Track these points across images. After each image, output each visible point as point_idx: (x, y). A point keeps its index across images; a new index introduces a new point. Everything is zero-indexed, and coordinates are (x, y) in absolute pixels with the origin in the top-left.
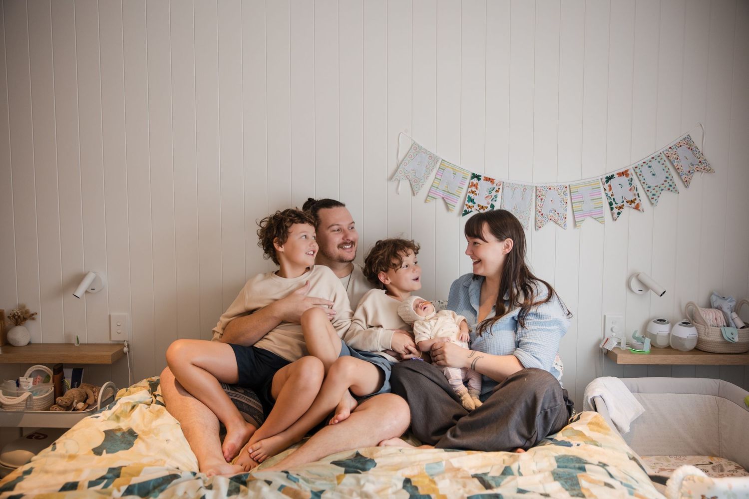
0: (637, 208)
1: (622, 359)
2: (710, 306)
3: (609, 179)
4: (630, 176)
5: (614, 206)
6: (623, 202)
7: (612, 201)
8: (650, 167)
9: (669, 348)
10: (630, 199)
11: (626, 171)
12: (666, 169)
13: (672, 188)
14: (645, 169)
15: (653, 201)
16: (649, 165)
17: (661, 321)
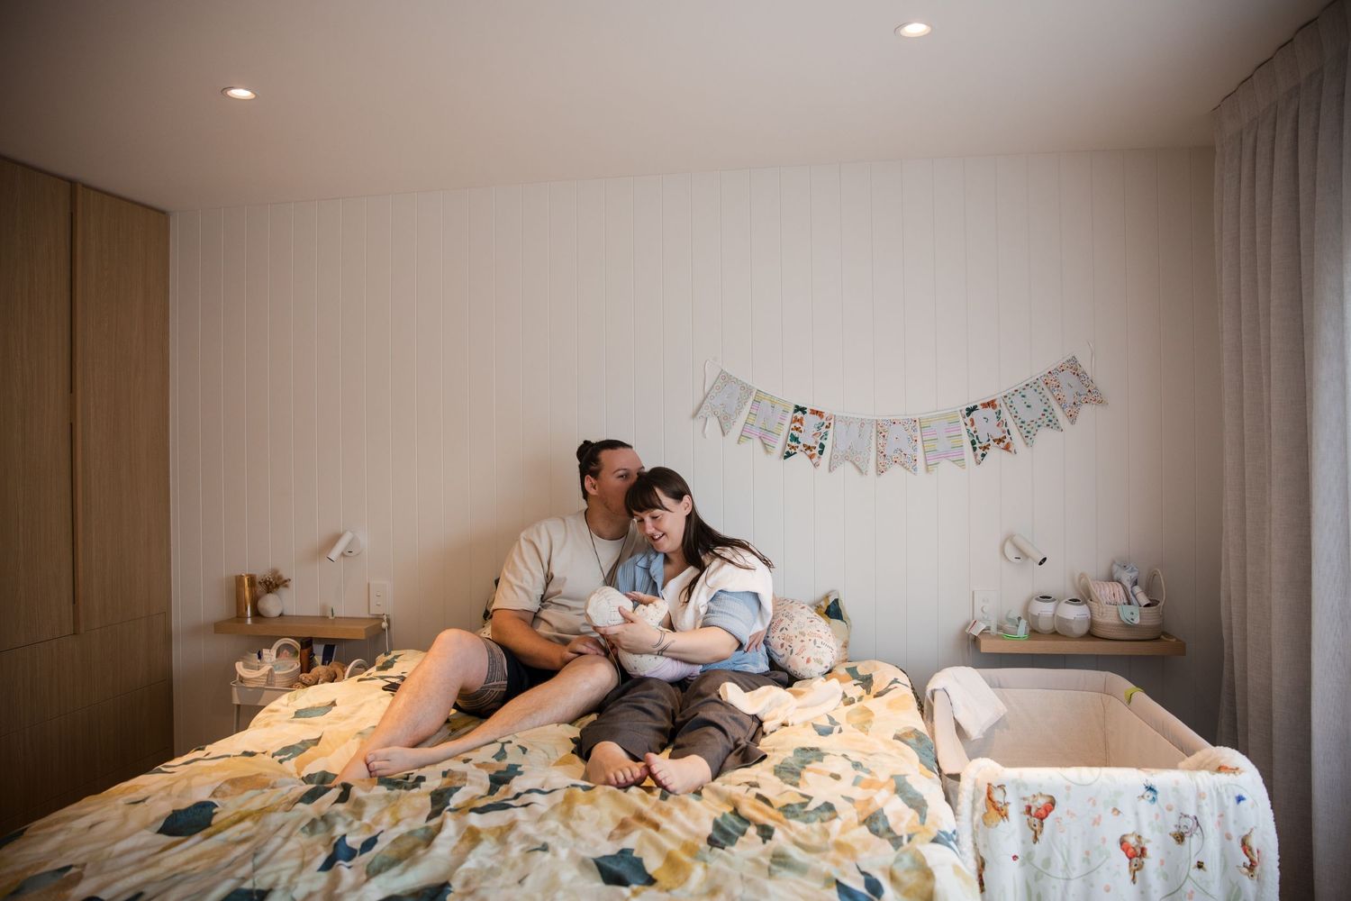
0: (1007, 448)
1: (987, 646)
2: (1111, 578)
3: (970, 411)
4: (998, 408)
5: (977, 445)
6: (989, 440)
7: (975, 439)
8: (1023, 396)
9: (1055, 634)
10: (998, 436)
11: (993, 401)
12: (1044, 400)
13: (1052, 423)
14: (1017, 400)
15: (1028, 440)
16: (1023, 394)
17: (1045, 598)
